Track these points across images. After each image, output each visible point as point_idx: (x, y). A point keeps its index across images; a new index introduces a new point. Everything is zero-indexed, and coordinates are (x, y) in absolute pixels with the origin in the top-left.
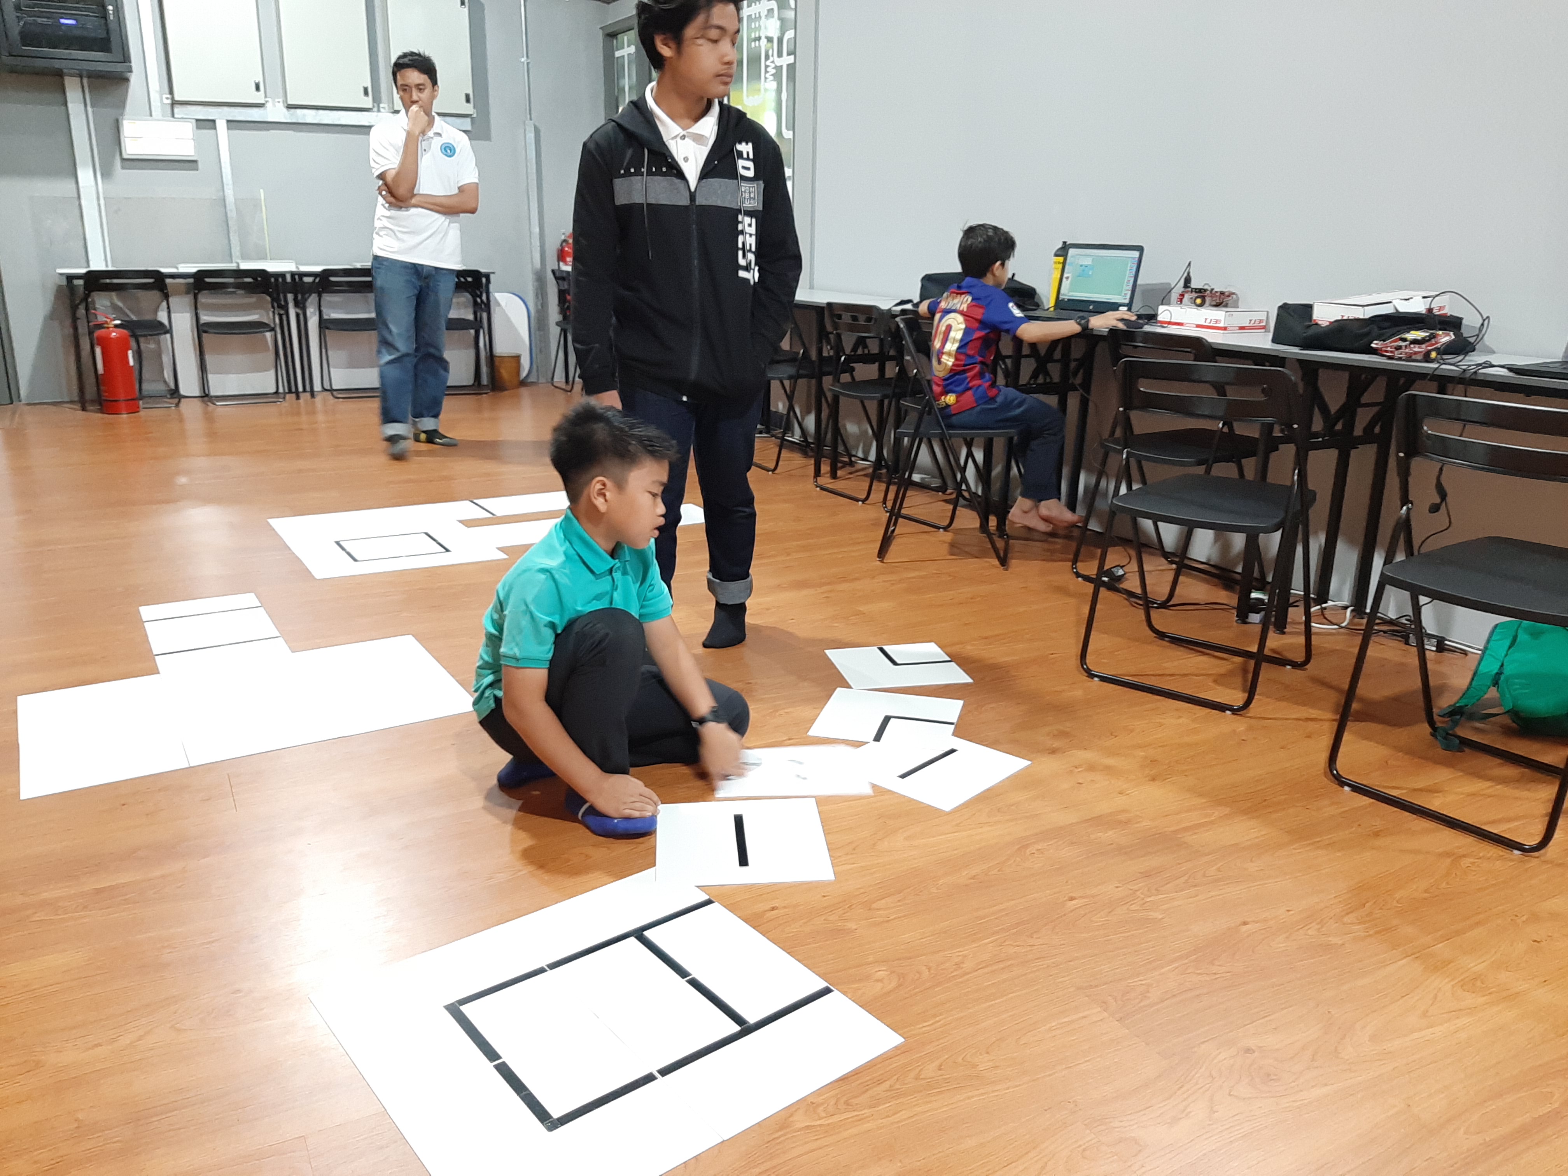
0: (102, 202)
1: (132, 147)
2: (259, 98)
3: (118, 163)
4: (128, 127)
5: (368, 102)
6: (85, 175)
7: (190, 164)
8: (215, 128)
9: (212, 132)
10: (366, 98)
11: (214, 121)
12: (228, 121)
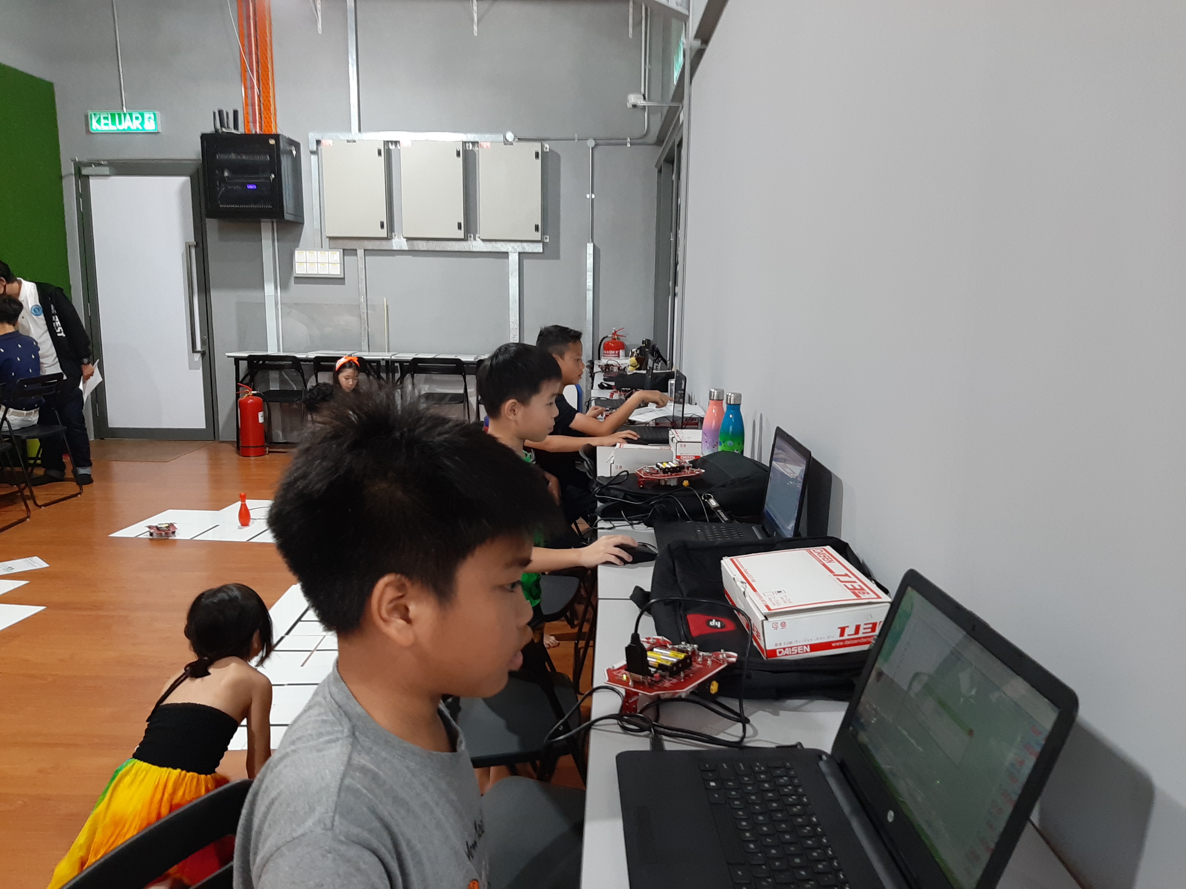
0: (279, 307)
1: (300, 269)
2: (383, 233)
3: (292, 280)
4: (299, 256)
5: (461, 234)
6: (269, 289)
7: (339, 280)
8: (356, 255)
9: (355, 258)
10: (459, 231)
11: (356, 250)
12: (365, 250)
